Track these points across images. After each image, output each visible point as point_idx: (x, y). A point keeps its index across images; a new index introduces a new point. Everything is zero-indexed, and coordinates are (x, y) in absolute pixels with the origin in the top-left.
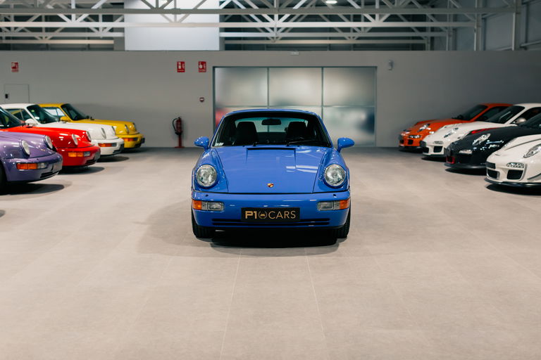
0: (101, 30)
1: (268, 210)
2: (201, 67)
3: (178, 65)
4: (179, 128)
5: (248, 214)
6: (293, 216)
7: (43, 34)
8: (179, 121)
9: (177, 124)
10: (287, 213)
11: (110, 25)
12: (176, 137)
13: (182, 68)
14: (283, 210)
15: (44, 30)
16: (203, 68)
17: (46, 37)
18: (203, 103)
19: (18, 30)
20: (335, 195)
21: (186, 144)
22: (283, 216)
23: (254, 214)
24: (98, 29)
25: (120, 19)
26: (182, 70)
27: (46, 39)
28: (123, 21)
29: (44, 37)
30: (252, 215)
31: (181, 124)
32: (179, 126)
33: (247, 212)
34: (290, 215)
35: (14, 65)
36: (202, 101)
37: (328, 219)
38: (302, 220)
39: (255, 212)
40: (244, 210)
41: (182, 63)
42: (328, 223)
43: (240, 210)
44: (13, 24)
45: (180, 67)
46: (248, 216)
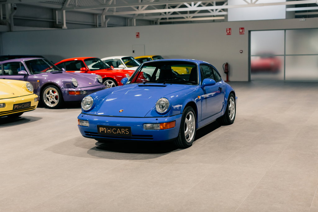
0: (215, 11)
1: (112, 128)
2: (241, 31)
3: (227, 30)
4: (227, 69)
5: (101, 129)
6: (127, 133)
7: (188, 15)
8: (227, 65)
9: (225, 67)
10: (123, 130)
11: (220, 7)
12: (226, 75)
13: (229, 32)
14: (120, 128)
15: (188, 13)
16: (242, 32)
17: (190, 17)
18: (242, 54)
19: (170, 13)
20: (157, 119)
21: (231, 79)
22: (121, 132)
23: (104, 129)
24: (212, 10)
25: (225, 4)
26: (229, 34)
27: (189, 17)
28: (227, 5)
29: (188, 16)
30: (103, 130)
31: (227, 67)
32: (226, 68)
33: (100, 128)
34: (125, 132)
35: (137, 34)
36: (241, 53)
37: (152, 136)
38: (133, 136)
39: (105, 128)
40: (98, 127)
41: (230, 29)
42: (152, 139)
43: (96, 126)
44: (167, 10)
45: (228, 32)
46: (101, 131)
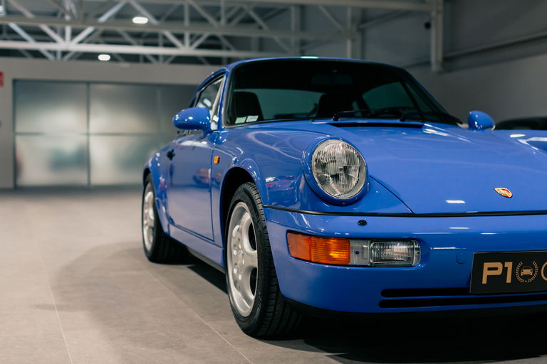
5: (491, 270)
23: (505, 270)
30: (499, 272)
33: (487, 265)
39: (509, 265)
40: (480, 259)
43: (470, 258)
46: (489, 277)
